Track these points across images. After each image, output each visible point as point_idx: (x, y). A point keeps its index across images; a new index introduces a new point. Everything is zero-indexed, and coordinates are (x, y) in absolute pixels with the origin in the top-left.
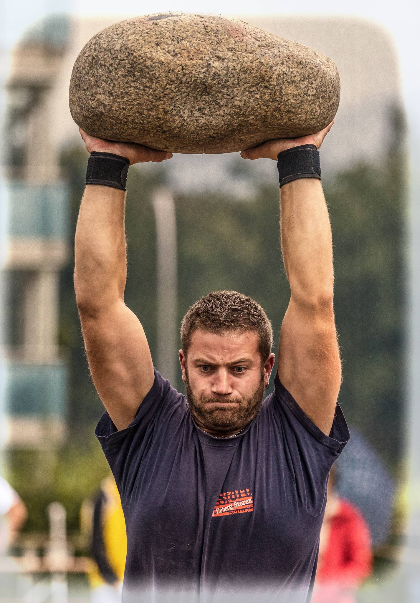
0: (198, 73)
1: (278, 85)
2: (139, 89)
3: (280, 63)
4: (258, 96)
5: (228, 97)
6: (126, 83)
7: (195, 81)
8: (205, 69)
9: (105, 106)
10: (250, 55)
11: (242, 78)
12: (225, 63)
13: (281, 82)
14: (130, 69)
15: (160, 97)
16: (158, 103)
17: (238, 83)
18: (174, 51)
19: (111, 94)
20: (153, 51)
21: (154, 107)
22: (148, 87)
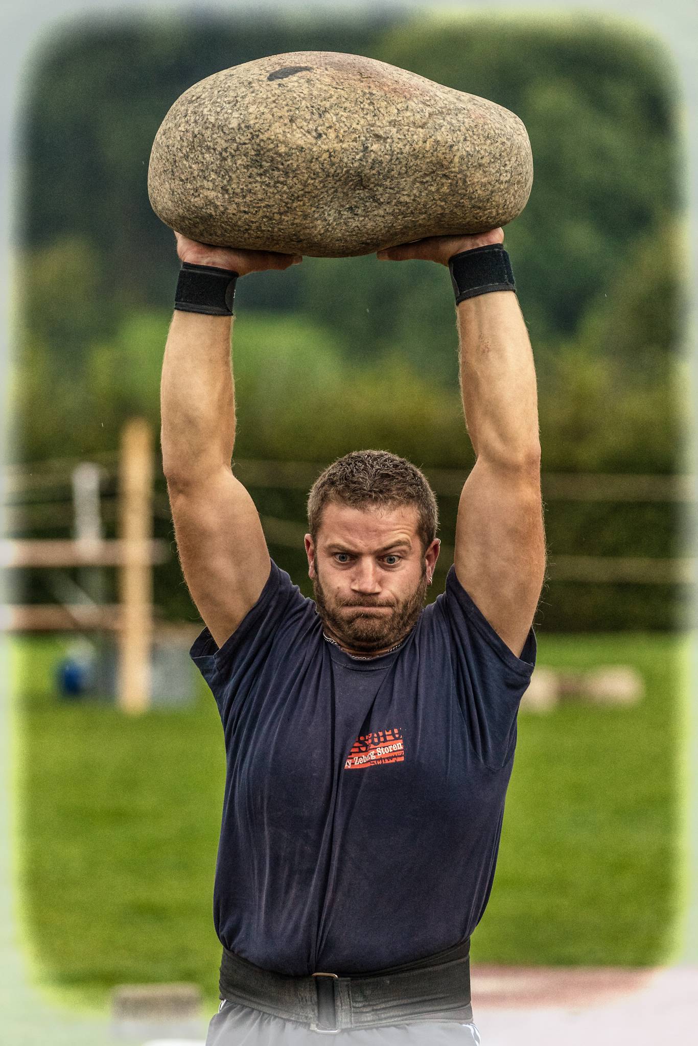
0: (351, 159)
1: (461, 171)
2: (268, 185)
3: (462, 139)
4: (433, 189)
5: (391, 191)
6: (250, 177)
7: (347, 172)
8: (361, 154)
9: (216, 207)
10: (420, 130)
11: (411, 164)
12: (387, 145)
13: (465, 167)
14: (255, 158)
15: (298, 197)
16: (295, 205)
17: (406, 172)
18: (316, 130)
19: (225, 190)
20: (287, 130)
21: (289, 210)
22: (282, 183)
